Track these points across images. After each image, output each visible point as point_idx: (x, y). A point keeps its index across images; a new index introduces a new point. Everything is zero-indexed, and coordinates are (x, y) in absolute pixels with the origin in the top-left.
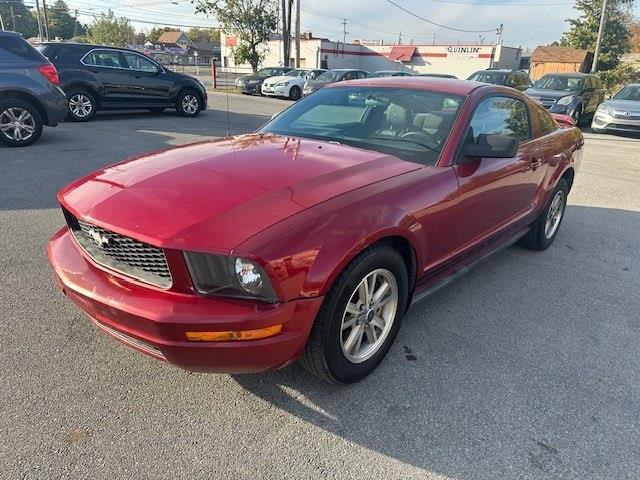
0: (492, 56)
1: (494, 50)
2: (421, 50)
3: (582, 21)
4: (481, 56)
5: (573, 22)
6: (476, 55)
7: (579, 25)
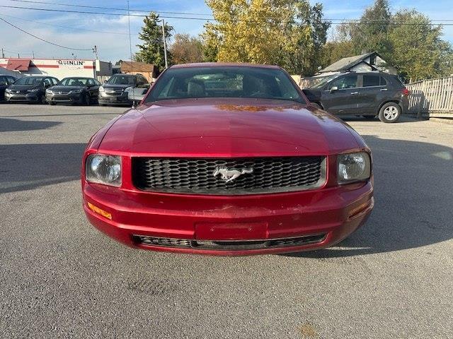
0: (94, 67)
1: (94, 63)
2: (35, 62)
3: (146, 46)
4: (86, 67)
5: (141, 47)
6: (81, 66)
7: (144, 49)
